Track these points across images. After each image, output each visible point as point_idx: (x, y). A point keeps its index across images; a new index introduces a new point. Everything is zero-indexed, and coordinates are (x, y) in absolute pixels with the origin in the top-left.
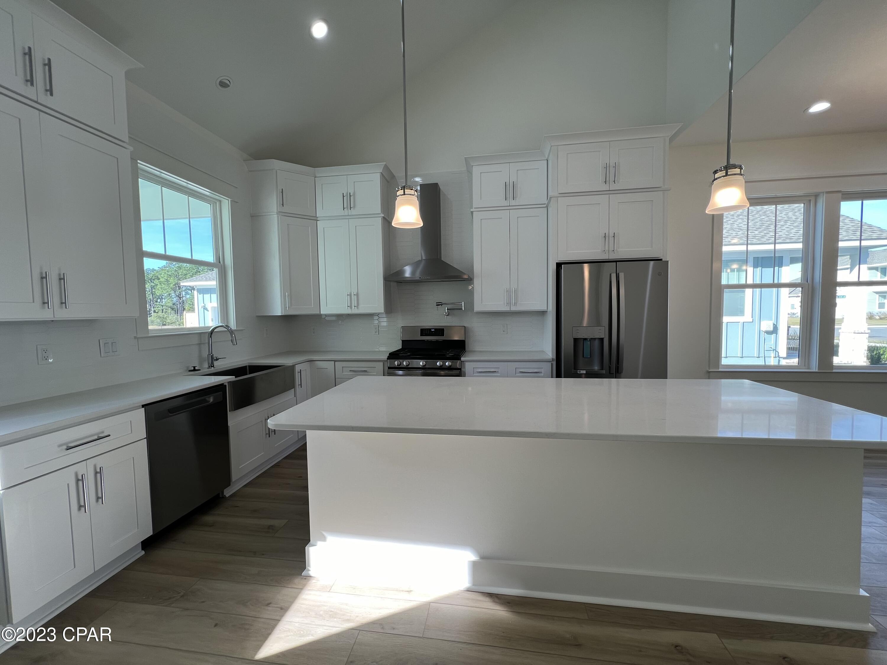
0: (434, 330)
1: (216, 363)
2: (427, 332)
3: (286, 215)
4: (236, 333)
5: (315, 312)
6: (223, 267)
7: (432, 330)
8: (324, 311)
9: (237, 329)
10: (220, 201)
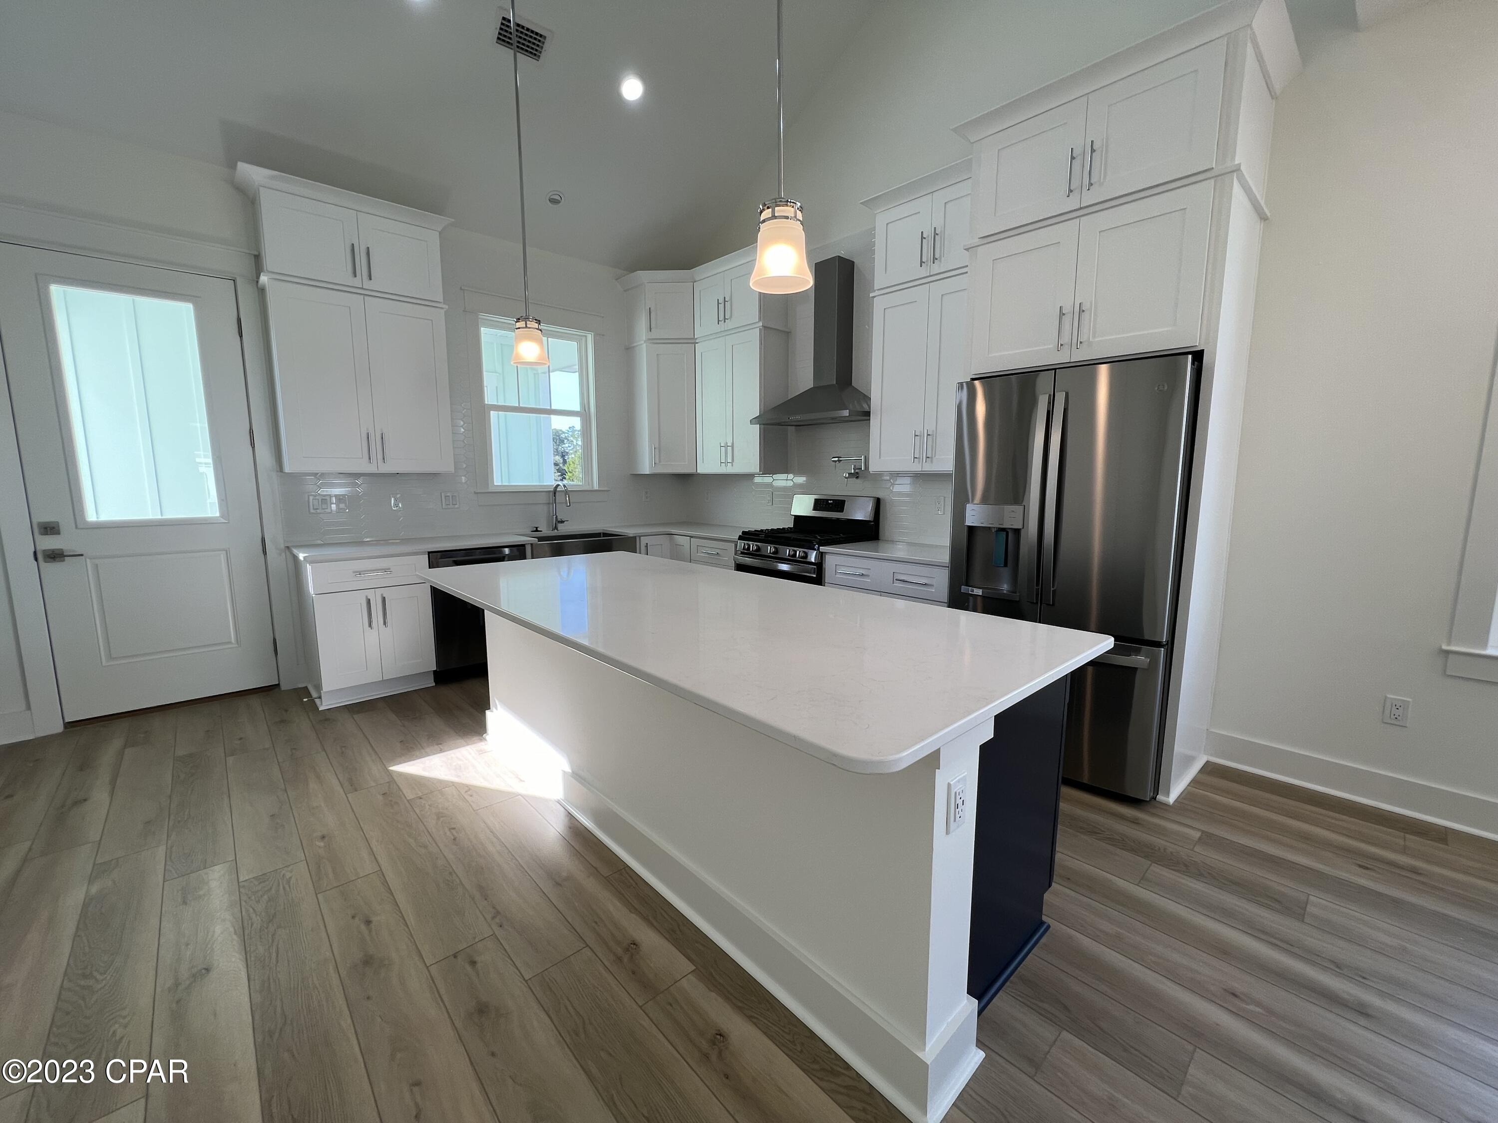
0: (832, 501)
1: (560, 526)
2: (823, 504)
3: (655, 341)
4: (570, 494)
5: (690, 470)
6: (588, 415)
7: (830, 502)
8: (701, 470)
9: (600, 489)
10: (586, 336)
